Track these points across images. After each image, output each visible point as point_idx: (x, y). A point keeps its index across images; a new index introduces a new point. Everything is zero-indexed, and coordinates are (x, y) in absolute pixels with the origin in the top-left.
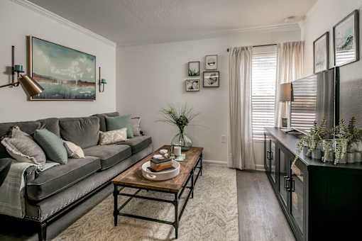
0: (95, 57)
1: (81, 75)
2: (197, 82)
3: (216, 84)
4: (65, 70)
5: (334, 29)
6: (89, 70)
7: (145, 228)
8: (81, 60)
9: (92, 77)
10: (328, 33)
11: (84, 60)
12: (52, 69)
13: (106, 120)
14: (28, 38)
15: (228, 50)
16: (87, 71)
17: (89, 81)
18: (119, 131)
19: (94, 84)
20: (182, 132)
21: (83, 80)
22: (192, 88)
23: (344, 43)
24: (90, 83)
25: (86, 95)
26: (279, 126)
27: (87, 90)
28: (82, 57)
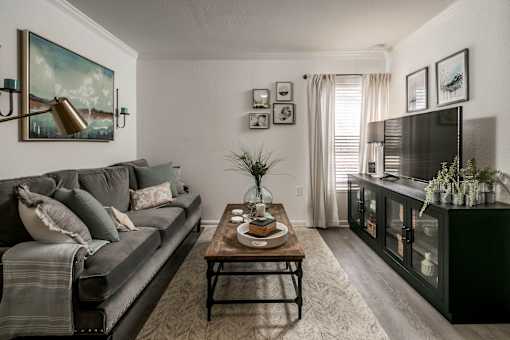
0: (113, 72)
1: (95, 100)
2: (264, 116)
3: (289, 120)
4: (75, 92)
5: (437, 64)
6: (106, 93)
7: (252, 315)
8: (96, 76)
9: (110, 104)
10: (427, 69)
11: (99, 76)
12: (58, 87)
13: (136, 172)
14: (20, 34)
15: (305, 77)
16: (102, 94)
17: (105, 110)
18: (160, 188)
19: (112, 114)
20: (258, 184)
21: (99, 109)
22: (257, 125)
23: (450, 82)
24: (107, 113)
25: (102, 133)
26: (364, 172)
27: (103, 124)
28: (97, 72)
